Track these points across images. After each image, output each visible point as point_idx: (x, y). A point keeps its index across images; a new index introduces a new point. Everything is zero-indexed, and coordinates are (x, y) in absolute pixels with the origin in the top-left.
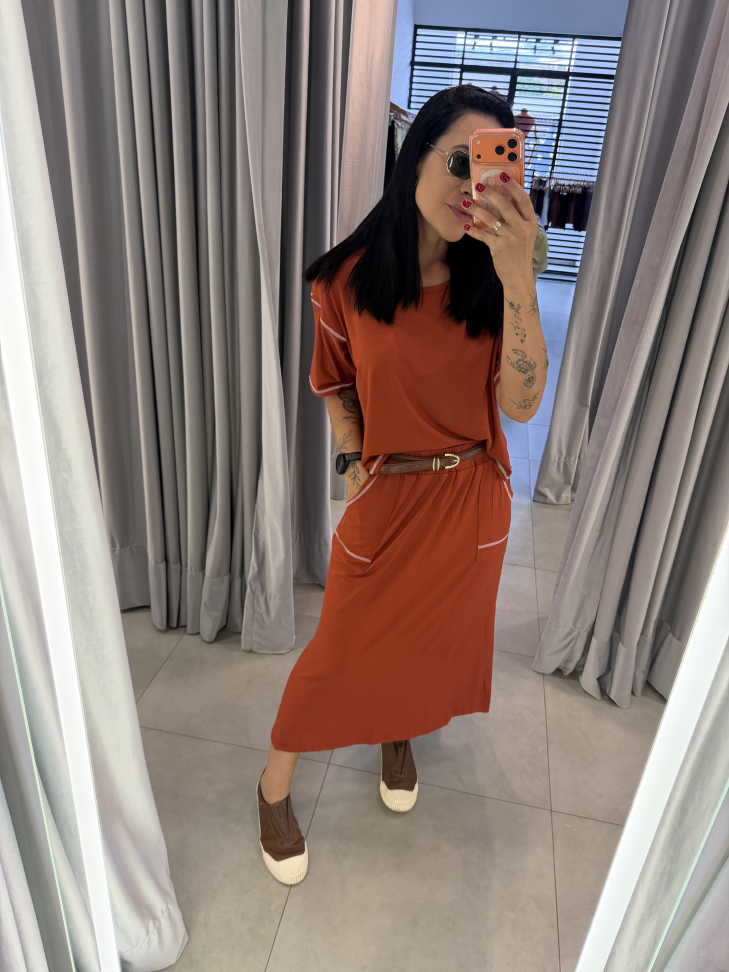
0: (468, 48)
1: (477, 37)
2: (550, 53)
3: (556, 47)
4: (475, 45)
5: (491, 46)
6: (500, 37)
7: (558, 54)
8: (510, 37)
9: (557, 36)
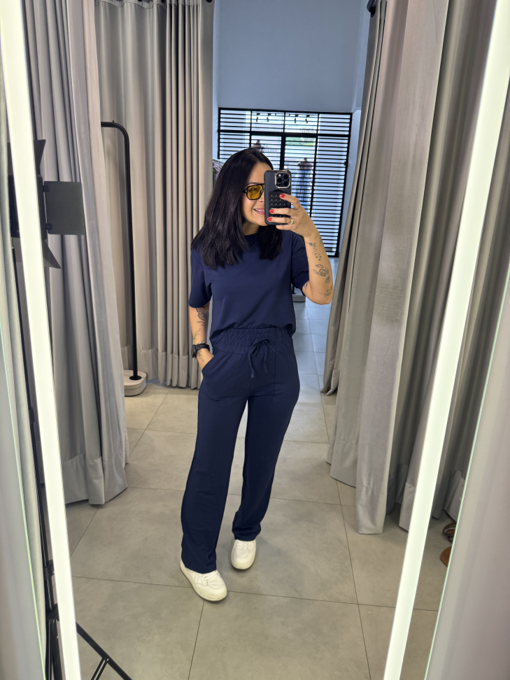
0: (253, 121)
1: (258, 114)
2: (305, 123)
3: (308, 119)
4: (257, 119)
5: (268, 120)
6: (273, 114)
7: (309, 123)
8: (278, 114)
9: (308, 113)
